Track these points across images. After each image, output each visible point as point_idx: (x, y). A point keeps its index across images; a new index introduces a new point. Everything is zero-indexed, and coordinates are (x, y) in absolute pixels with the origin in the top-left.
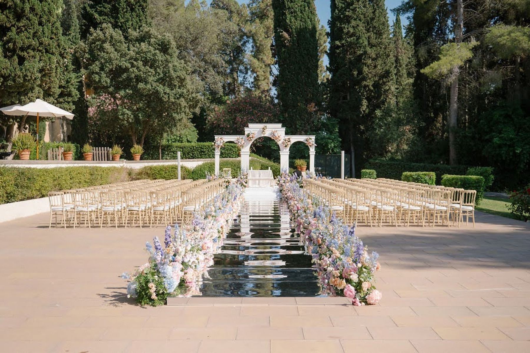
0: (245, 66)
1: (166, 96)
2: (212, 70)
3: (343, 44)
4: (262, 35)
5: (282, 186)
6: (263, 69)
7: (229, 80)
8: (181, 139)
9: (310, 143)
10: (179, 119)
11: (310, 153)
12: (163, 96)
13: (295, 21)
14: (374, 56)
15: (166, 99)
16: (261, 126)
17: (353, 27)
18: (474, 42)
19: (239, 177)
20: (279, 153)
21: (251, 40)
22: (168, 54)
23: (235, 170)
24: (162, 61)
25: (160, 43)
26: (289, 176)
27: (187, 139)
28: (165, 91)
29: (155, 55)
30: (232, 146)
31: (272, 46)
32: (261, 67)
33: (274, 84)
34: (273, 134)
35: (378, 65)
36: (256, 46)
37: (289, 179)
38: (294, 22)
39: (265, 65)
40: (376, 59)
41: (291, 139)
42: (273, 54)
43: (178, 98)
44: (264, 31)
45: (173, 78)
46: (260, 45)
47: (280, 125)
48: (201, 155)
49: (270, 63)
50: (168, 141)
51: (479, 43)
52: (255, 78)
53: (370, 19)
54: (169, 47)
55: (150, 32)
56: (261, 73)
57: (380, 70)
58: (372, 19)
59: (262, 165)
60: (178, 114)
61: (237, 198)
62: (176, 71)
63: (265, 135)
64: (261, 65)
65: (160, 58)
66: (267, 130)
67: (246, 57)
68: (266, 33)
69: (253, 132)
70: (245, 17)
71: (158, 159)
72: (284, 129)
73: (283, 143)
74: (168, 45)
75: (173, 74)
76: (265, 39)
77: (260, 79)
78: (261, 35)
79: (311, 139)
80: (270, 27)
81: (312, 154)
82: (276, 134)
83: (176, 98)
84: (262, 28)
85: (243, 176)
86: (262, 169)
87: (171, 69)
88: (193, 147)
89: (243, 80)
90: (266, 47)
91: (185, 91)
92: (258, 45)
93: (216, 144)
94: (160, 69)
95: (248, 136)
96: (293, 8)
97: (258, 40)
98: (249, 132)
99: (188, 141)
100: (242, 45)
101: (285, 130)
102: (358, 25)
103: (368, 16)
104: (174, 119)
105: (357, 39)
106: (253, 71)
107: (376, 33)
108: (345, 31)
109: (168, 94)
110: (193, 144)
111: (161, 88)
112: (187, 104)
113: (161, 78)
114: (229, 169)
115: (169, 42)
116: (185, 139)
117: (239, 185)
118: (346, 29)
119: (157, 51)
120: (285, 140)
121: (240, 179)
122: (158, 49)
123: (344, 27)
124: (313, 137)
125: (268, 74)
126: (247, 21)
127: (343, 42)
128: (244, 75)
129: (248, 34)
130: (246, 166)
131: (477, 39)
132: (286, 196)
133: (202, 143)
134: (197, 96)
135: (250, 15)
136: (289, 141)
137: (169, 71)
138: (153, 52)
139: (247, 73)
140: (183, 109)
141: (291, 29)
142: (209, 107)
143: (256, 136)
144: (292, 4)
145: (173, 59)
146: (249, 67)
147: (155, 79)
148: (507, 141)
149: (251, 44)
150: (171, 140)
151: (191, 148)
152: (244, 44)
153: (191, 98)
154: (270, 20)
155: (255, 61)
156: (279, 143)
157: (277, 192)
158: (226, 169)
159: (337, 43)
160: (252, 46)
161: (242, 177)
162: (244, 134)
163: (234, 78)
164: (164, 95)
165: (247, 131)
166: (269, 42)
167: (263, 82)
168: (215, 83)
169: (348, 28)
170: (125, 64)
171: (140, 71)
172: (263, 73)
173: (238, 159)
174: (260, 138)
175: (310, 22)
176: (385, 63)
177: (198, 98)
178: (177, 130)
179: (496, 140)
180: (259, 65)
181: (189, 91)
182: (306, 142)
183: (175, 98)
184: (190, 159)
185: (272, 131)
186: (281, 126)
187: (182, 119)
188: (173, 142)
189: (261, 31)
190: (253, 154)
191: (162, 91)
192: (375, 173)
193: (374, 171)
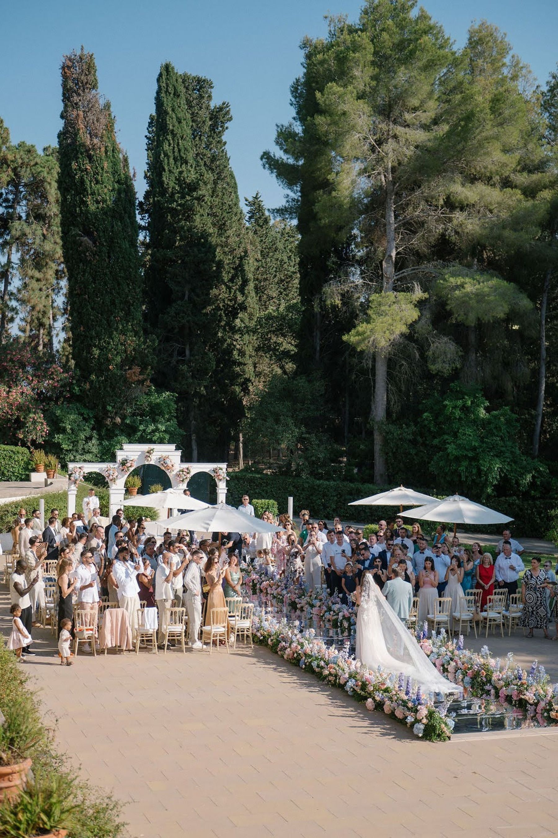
9: (218, 475)
11: (219, 491)
16: (145, 447)
18: (418, 294)
34: (163, 460)
41: (190, 469)
47: (173, 447)
51: (426, 295)
63: (151, 463)
66: (154, 453)
69: (131, 457)
72: (179, 453)
73: (178, 475)
79: (221, 469)
81: (222, 493)
82: (168, 461)
93: (72, 477)
95: (124, 463)
96: (99, 195)
98: (124, 458)
120: (182, 471)
124: (224, 466)
131: (425, 289)
136: (188, 473)
141: (97, 231)
143: (137, 464)
144: (98, 186)
148: (467, 450)
156: (172, 475)
162: (115, 461)
165: (120, 455)
179: (451, 448)
182: (212, 474)
185: (162, 455)
192: (276, 506)
193: (272, 501)
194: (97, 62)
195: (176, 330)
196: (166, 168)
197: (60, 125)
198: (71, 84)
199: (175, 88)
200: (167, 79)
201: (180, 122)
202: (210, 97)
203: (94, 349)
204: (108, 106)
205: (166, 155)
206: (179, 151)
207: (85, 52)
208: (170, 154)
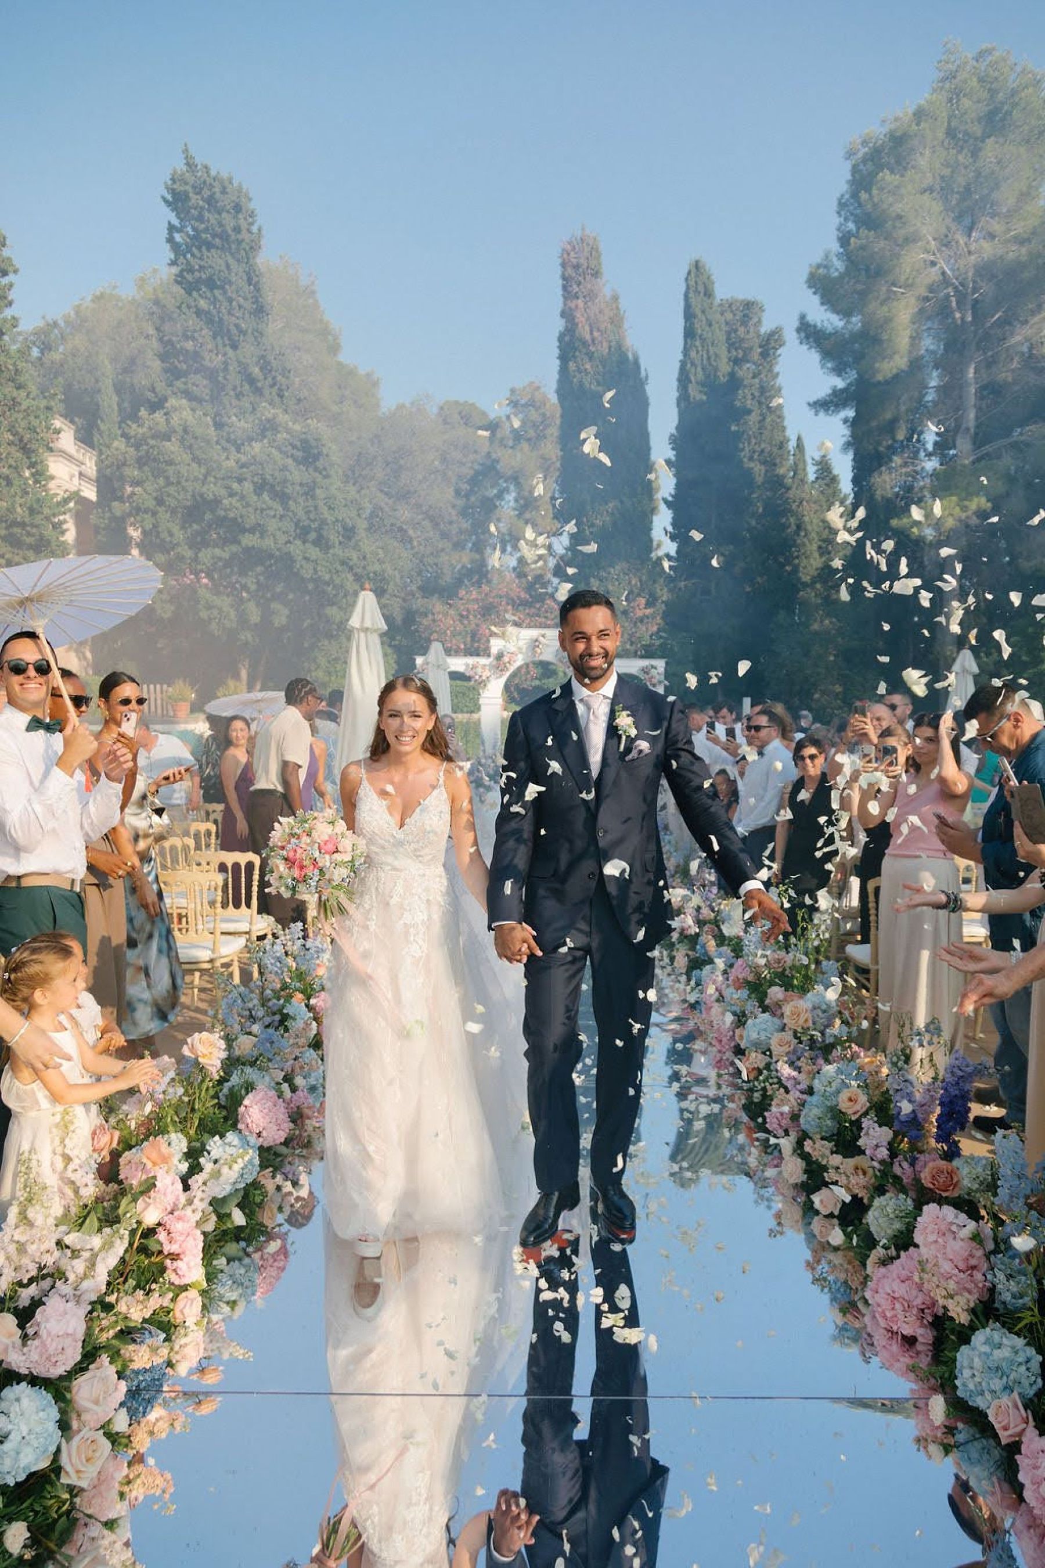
1: (310, 566)
12: (302, 566)
15: (308, 572)
16: (532, 632)
21: (512, 487)
22: (318, 470)
24: (301, 484)
25: (298, 443)
28: (306, 555)
29: (284, 468)
30: (468, 688)
31: (552, 498)
36: (523, 498)
44: (538, 465)
45: (328, 524)
49: (548, 529)
52: (519, 559)
54: (319, 453)
62: (333, 509)
63: (542, 658)
65: (297, 478)
69: (512, 649)
70: (502, 440)
74: (317, 448)
75: (326, 515)
78: (532, 472)
80: (551, 459)
84: (534, 458)
87: (321, 504)
91: (354, 556)
92: (526, 494)
95: (500, 657)
97: (526, 483)
98: (500, 649)
100: (495, 495)
106: (516, 548)
109: (315, 561)
111: (297, 549)
115: (318, 440)
119: (290, 461)
122: (292, 456)
125: (545, 551)
129: (508, 474)
130: (492, 732)
137: (317, 506)
138: (281, 463)
139: (503, 550)
143: (520, 660)
145: (329, 481)
146: (507, 538)
147: (284, 525)
149: (514, 494)
152: (500, 496)
153: (370, 575)
154: (550, 445)
155: (521, 524)
160: (515, 498)
162: (488, 654)
164: (303, 563)
165: (496, 645)
170: (212, 490)
171: (248, 505)
174: (527, 665)
177: (386, 574)
181: (364, 558)
183: (330, 573)
189: (533, 465)
191: (301, 554)
194: (602, 247)
195: (698, 562)
196: (693, 378)
197: (560, 325)
198: (570, 271)
199: (706, 287)
200: (697, 276)
201: (710, 325)
202: (760, 321)
203: (592, 580)
204: (615, 298)
205: (693, 364)
206: (709, 358)
207: (587, 232)
208: (698, 362)
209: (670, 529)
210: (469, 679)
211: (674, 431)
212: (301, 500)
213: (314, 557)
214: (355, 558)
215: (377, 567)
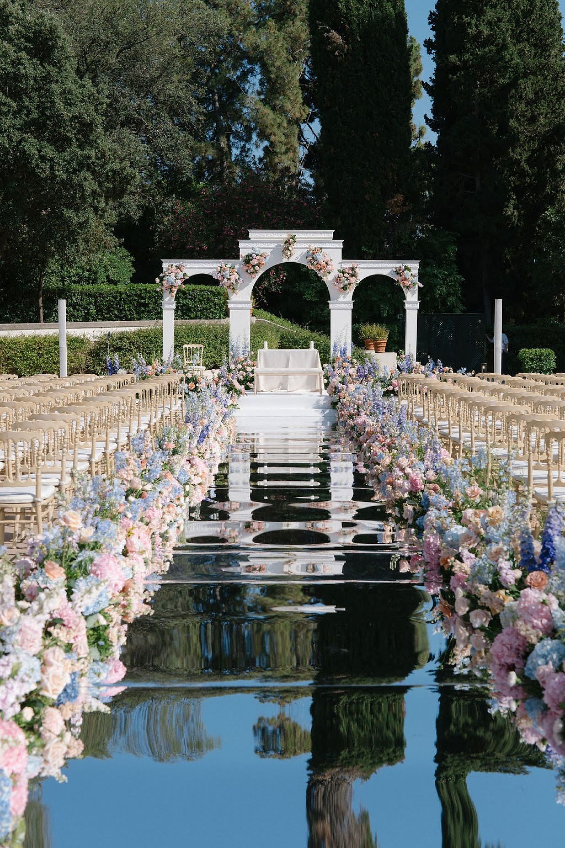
0: (245, 124)
1: (46, 166)
2: (167, 119)
3: (465, 62)
4: (282, 53)
5: (336, 390)
6: (284, 128)
7: (211, 154)
8: (93, 277)
9: (405, 279)
10: (79, 223)
11: (407, 306)
12: (37, 165)
13: (358, 5)
14: (531, 96)
15: (44, 172)
16: (282, 235)
17: (490, 23)
19: (224, 367)
20: (328, 304)
21: (257, 68)
22: (52, 63)
23: (215, 348)
24: (35, 79)
25: (31, 35)
26: (352, 363)
27: (108, 277)
28: (42, 153)
29: (18, 62)
30: (211, 292)
31: (302, 81)
32: (279, 126)
33: (308, 163)
34: (312, 255)
35: (539, 115)
36: (269, 80)
37: (352, 371)
38: (357, 8)
39: (289, 122)
40: (534, 102)
41: (357, 270)
42: (304, 99)
43: (75, 171)
44: (286, 45)
45: (65, 121)
46: (277, 77)
47: (329, 234)
48: (138, 313)
49: (298, 115)
50: (63, 280)
52: (266, 149)
53: (522, 11)
54: (53, 45)
55: (8, 9)
56: (278, 137)
57: (544, 126)
58: (527, 13)
59: (282, 338)
60: (77, 210)
61: (212, 434)
62: (70, 105)
63: (292, 260)
64: (279, 120)
65: (31, 72)
66: (296, 245)
67: (247, 102)
68: (291, 51)
69: (262, 251)
70: (245, 16)
71: (38, 321)
72: (339, 244)
73: (338, 279)
74: (51, 40)
75: (63, 111)
76: (288, 65)
77: (278, 150)
78: (278, 53)
79: (409, 269)
80: (300, 38)
81: (410, 309)
82: (319, 257)
83: (71, 170)
84: (281, 39)
85: (236, 363)
86: (282, 347)
87: (57, 99)
88: (121, 293)
89: (240, 154)
90: (289, 82)
91: (93, 154)
92: (273, 76)
93: (164, 283)
94: (31, 98)
95: (248, 260)
97: (273, 65)
98: (249, 251)
99: (110, 281)
100: (238, 78)
101: (341, 246)
102: (500, 20)
103: (518, 6)
104: (66, 222)
105: (499, 51)
106: (263, 136)
107: (535, 46)
108: (472, 31)
109: (51, 160)
110: (121, 287)
111: (32, 146)
112: (100, 185)
113: (34, 122)
114: (198, 346)
115: (52, 31)
116: (102, 276)
117: (222, 390)
118: (474, 28)
119: (23, 54)
120: (343, 272)
121: (226, 374)
122: (26, 49)
123: (470, 24)
124: (414, 265)
125: (294, 140)
126: (249, 24)
127: (467, 57)
128: (243, 143)
129: (252, 54)
130: (242, 337)
132: (351, 422)
133: (141, 286)
134: (123, 169)
135: (255, 12)
136: (353, 276)
137: (52, 102)
138: (14, 56)
139: (249, 139)
140: (89, 200)
141: (350, 23)
142: (161, 204)
143: (269, 263)
145: (64, 74)
146: (253, 125)
147: (18, 122)
149: (259, 77)
150: (70, 277)
151: (115, 297)
152: (244, 77)
153: (110, 174)
154: (298, 23)
155: (267, 110)
156: (328, 279)
157: (324, 408)
158: (195, 346)
159: (453, 58)
160: (261, 80)
161: (233, 367)
162: (237, 257)
163: (220, 149)
164: (39, 162)
165: (245, 248)
166: (296, 71)
167: (283, 157)
168: (175, 149)
169: (477, 26)
172: (283, 139)
173: (223, 321)
174: (277, 268)
175: (392, 10)
176: (554, 112)
177: (125, 173)
178: (77, 251)
180: (275, 120)
181: (103, 155)
182: (396, 278)
183: (67, 171)
184: (113, 320)
185: (309, 248)
186: (332, 236)
187: (86, 222)
188: (75, 282)
189: (279, 45)
190: (262, 311)
191: (36, 153)
192: (553, 357)
193: (549, 351)
209: (430, 116)
210: (216, 282)
211: (434, 10)
212: (34, 95)
213: (50, 156)
214: (93, 157)
215: (116, 166)
